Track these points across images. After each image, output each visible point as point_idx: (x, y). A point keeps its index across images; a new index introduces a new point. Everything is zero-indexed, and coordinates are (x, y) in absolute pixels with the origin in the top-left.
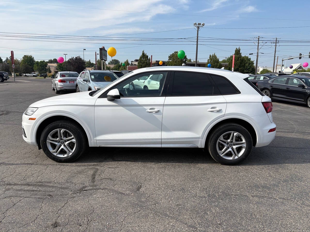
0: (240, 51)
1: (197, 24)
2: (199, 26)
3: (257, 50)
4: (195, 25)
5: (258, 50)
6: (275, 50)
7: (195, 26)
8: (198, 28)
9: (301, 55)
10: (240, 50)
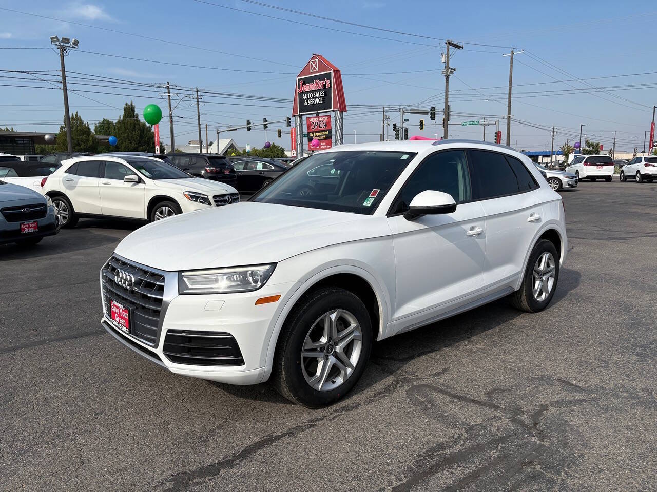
0: (134, 110)
1: (61, 39)
2: (65, 44)
3: (169, 110)
4: (54, 42)
5: (171, 110)
6: (199, 113)
7: (56, 45)
8: (63, 50)
9: (249, 123)
10: (134, 108)
